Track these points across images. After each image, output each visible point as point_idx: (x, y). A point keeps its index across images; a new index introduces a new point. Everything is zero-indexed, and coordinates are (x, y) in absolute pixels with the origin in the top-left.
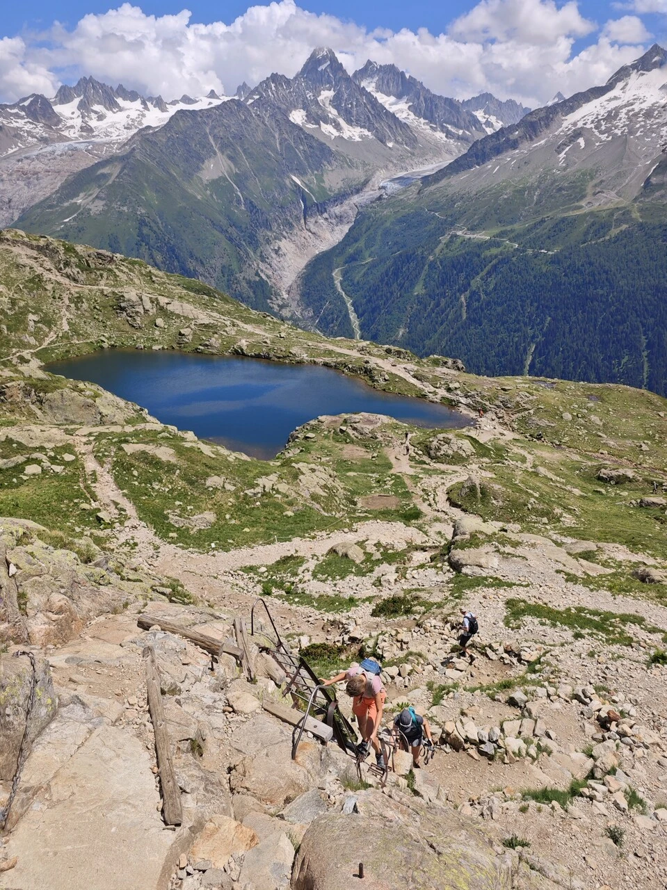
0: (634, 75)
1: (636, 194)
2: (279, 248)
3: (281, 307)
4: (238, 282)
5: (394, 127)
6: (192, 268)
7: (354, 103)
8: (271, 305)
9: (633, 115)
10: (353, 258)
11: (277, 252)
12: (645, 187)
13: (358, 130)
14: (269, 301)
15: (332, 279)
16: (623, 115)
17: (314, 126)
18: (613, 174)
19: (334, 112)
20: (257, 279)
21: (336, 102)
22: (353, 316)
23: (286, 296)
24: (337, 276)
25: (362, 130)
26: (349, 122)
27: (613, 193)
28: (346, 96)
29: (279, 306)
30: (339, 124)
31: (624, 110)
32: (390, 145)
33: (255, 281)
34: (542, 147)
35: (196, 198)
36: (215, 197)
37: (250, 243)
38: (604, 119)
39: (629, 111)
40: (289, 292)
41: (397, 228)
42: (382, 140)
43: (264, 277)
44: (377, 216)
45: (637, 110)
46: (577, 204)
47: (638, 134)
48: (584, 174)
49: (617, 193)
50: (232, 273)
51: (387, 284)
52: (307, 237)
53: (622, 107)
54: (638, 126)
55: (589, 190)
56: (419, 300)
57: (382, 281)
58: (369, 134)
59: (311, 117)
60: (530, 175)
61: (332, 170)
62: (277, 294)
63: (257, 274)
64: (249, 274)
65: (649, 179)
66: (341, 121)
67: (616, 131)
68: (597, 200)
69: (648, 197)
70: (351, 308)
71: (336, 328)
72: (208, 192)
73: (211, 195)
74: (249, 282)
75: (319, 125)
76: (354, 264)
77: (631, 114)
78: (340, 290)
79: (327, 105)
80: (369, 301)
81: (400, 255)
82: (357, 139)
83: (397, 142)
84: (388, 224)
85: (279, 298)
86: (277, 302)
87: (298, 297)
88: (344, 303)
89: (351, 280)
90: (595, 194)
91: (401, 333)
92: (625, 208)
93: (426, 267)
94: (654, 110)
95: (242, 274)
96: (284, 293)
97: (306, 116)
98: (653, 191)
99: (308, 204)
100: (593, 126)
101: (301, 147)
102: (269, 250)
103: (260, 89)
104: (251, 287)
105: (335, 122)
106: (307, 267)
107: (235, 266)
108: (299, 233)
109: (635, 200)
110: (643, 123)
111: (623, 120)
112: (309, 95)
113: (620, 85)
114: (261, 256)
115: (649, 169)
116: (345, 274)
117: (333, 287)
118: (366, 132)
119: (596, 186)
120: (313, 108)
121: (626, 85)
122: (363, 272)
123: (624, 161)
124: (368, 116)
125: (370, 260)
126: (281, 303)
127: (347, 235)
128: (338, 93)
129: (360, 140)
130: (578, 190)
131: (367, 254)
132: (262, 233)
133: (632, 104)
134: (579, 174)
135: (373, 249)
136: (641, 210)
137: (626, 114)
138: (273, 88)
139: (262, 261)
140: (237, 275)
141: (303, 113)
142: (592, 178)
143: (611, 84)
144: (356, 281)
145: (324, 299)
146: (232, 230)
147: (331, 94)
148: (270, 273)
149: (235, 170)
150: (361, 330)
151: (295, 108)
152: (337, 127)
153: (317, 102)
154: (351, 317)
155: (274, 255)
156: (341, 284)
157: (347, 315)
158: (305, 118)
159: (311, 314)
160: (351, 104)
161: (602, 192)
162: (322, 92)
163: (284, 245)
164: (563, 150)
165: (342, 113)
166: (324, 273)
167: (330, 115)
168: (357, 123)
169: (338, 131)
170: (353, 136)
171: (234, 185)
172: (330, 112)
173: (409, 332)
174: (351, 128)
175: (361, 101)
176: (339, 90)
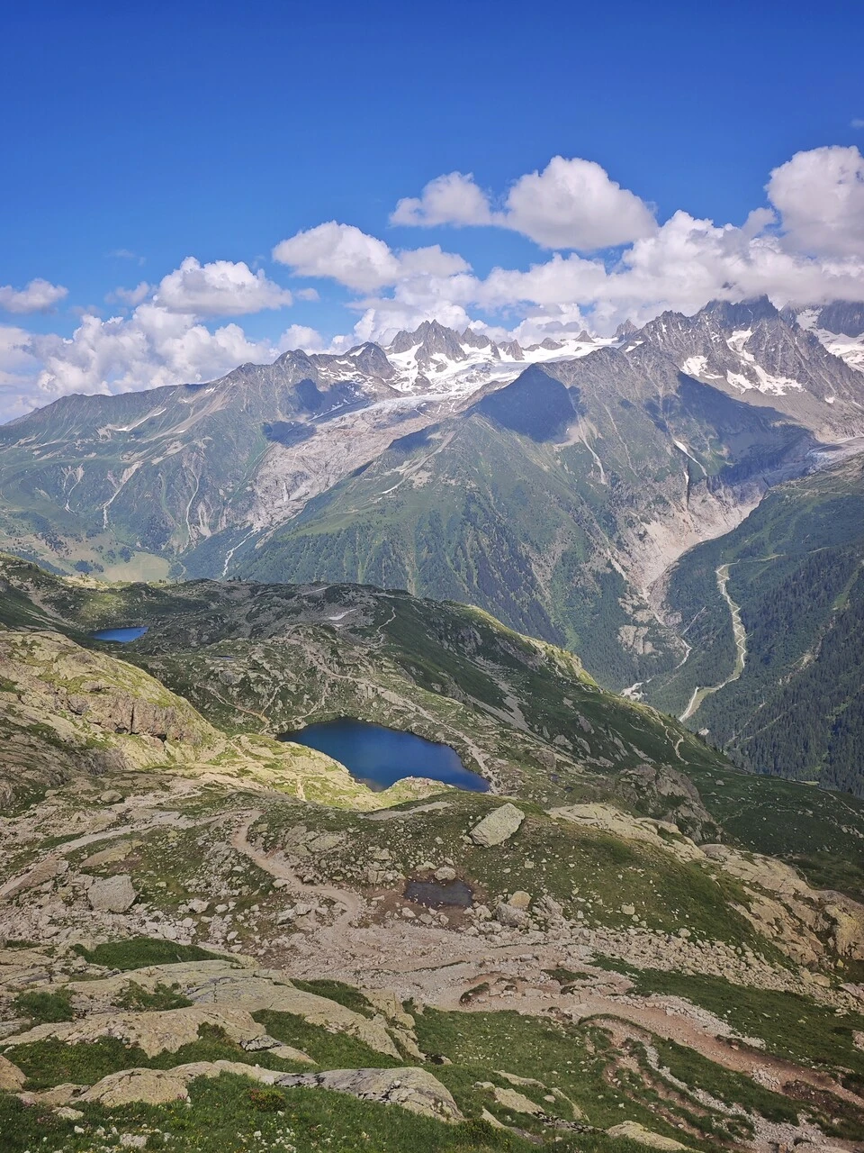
2: (646, 533)
3: (636, 609)
4: (582, 574)
5: (838, 376)
6: (524, 554)
7: (780, 346)
8: (623, 605)
10: (749, 552)
11: (641, 537)
13: (783, 380)
14: (620, 600)
15: (715, 578)
17: (717, 377)
19: (750, 357)
20: (609, 571)
21: (752, 345)
22: (738, 630)
23: (646, 595)
24: (722, 575)
25: (789, 380)
26: (770, 369)
28: (768, 337)
29: (633, 606)
30: (755, 373)
32: (830, 400)
33: (605, 574)
35: (541, 470)
36: (566, 468)
37: (605, 526)
40: (651, 589)
41: (822, 516)
42: (818, 393)
43: (618, 568)
44: (794, 498)
50: (575, 562)
51: (794, 592)
52: (688, 519)
56: (841, 618)
57: (786, 586)
58: (799, 386)
59: (712, 365)
61: (736, 435)
62: (633, 592)
63: (609, 565)
64: (597, 564)
66: (758, 369)
70: (736, 618)
71: (711, 642)
72: (559, 462)
73: (562, 466)
74: (596, 575)
75: (726, 376)
76: (749, 560)
78: (724, 592)
79: (740, 349)
80: (765, 612)
81: (819, 555)
82: (780, 392)
83: (842, 396)
84: (808, 510)
85: (635, 597)
86: (631, 602)
87: (663, 598)
88: (727, 611)
89: (742, 582)
91: (805, 661)
93: (856, 574)
95: (589, 565)
96: (644, 590)
97: (707, 364)
99: (695, 477)
101: (694, 406)
102: (630, 534)
103: (646, 333)
104: (598, 581)
105: (748, 370)
106: (680, 559)
107: (580, 555)
108: (677, 514)
112: (715, 337)
114: (619, 543)
116: (733, 572)
117: (714, 587)
118: (794, 384)
120: (719, 354)
122: (761, 572)
124: (799, 363)
125: (775, 556)
126: (636, 603)
127: (746, 522)
128: (757, 334)
129: (784, 394)
131: (771, 548)
132: (621, 514)
135: (780, 542)
138: (664, 330)
139: (619, 549)
140: (581, 566)
141: (703, 359)
144: (749, 583)
145: (699, 602)
146: (585, 510)
147: (748, 334)
148: (627, 563)
149: (597, 435)
150: (747, 648)
151: (693, 354)
152: (752, 376)
153: (726, 346)
154: (735, 630)
155: (637, 542)
156: (726, 586)
157: (729, 626)
158: (705, 367)
159: (679, 620)
160: (776, 347)
162: (734, 333)
163: (654, 529)
165: (761, 359)
166: (704, 570)
167: (743, 362)
168: (783, 372)
169: (752, 382)
170: (775, 388)
171: (594, 453)
172: (743, 358)
173: (818, 660)
174: (772, 378)
175: (790, 343)
176: (760, 329)
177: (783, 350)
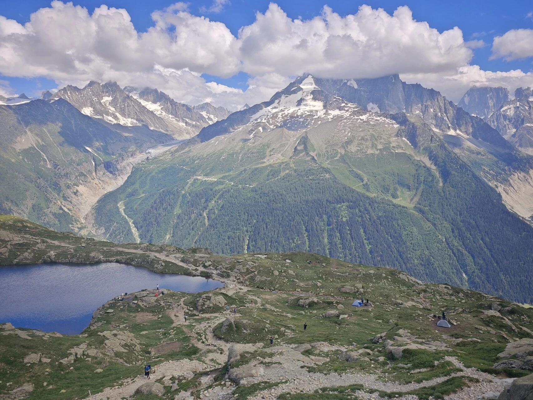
0: (283, 97)
1: (291, 155)
2: (77, 191)
3: (80, 229)
4: (46, 215)
5: (153, 119)
6: (8, 208)
7: (126, 105)
8: (72, 228)
9: (285, 116)
10: (131, 195)
11: (75, 193)
12: (295, 152)
13: (130, 120)
14: (70, 226)
15: (118, 208)
16: (280, 116)
17: (99, 117)
18: (278, 145)
19: (113, 109)
20: (61, 212)
22: (134, 230)
23: (83, 221)
24: (121, 206)
25: (133, 120)
26: (124, 115)
27: (280, 155)
28: (120, 100)
29: (78, 228)
30: (116, 116)
31: (280, 114)
32: (152, 129)
33: (59, 214)
34: (240, 132)
35: (11, 161)
36: (26, 160)
37: (55, 189)
38: (271, 118)
39: (283, 114)
40: (86, 219)
41: (160, 176)
42: (146, 126)
43: (66, 210)
44: (146, 169)
45: (286, 114)
46: (262, 161)
47: (288, 125)
48: (264, 146)
49: (281, 155)
50: (41, 209)
51: (156, 209)
52: (97, 183)
53: (279, 112)
54: (288, 121)
55: (268, 153)
56: (179, 217)
57: (152, 207)
58: (137, 122)
59: (96, 112)
60: (236, 146)
61: (113, 143)
62: (77, 221)
63: (61, 208)
64: (54, 209)
65: (296, 147)
66: (118, 114)
67: (277, 124)
68: (272, 158)
69: (297, 156)
70: (132, 226)
71: (122, 238)
72: (21, 157)
73: (23, 159)
74: (54, 214)
75: (103, 116)
76: (132, 198)
77: (284, 115)
78: (123, 214)
79: (108, 105)
80: (145, 220)
81: (163, 191)
82: (130, 125)
83: (155, 127)
84: (154, 174)
85: (78, 223)
86: (77, 226)
87: (93, 222)
88: (127, 222)
89: (131, 208)
90: (270, 155)
91: (167, 238)
92: (286, 162)
93: (181, 197)
94: (295, 114)
95: (49, 210)
96: (82, 220)
97: (93, 111)
98: (299, 153)
99: (97, 163)
100: (265, 121)
101: (91, 129)
102: (69, 192)
103: (60, 94)
104: (56, 217)
105: (113, 114)
106: (98, 202)
107: (43, 205)
108: (92, 181)
109: (291, 158)
110: (290, 120)
111: (280, 118)
112: (95, 99)
113: (277, 101)
114: (63, 197)
115: (296, 142)
116: (126, 205)
117: (118, 212)
118: (135, 121)
119: (270, 151)
120: (98, 106)
121: (280, 101)
122: (139, 202)
123: (283, 139)
124: (136, 113)
125: (144, 195)
126: (80, 226)
127: (127, 181)
128: (115, 99)
130: (262, 154)
131: (141, 191)
132: (62, 183)
133: (284, 111)
134: (261, 145)
135: (145, 189)
136: (294, 163)
137: (281, 115)
138: (69, 94)
139: (65, 200)
140: (45, 211)
141: (91, 109)
142: (268, 148)
143: (272, 100)
144: (135, 208)
145: (112, 221)
146: (41, 181)
147: (110, 98)
148: (71, 207)
149: (42, 143)
150: (140, 238)
151: (85, 106)
152: (116, 117)
153: (101, 103)
154: (133, 231)
155: (74, 196)
156: (124, 211)
157: (130, 229)
158: (93, 112)
159: (103, 231)
160: (124, 105)
161: (274, 154)
162: (104, 98)
163: (81, 189)
164: (252, 133)
165: (119, 110)
166: (112, 205)
167: (110, 111)
168: (129, 116)
169: (116, 120)
170: (127, 123)
171: (41, 152)
172: (110, 109)
173: (173, 236)
174: (125, 119)
175: (130, 104)
176: (115, 97)
177: (127, 106)
